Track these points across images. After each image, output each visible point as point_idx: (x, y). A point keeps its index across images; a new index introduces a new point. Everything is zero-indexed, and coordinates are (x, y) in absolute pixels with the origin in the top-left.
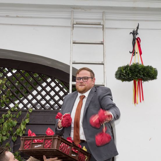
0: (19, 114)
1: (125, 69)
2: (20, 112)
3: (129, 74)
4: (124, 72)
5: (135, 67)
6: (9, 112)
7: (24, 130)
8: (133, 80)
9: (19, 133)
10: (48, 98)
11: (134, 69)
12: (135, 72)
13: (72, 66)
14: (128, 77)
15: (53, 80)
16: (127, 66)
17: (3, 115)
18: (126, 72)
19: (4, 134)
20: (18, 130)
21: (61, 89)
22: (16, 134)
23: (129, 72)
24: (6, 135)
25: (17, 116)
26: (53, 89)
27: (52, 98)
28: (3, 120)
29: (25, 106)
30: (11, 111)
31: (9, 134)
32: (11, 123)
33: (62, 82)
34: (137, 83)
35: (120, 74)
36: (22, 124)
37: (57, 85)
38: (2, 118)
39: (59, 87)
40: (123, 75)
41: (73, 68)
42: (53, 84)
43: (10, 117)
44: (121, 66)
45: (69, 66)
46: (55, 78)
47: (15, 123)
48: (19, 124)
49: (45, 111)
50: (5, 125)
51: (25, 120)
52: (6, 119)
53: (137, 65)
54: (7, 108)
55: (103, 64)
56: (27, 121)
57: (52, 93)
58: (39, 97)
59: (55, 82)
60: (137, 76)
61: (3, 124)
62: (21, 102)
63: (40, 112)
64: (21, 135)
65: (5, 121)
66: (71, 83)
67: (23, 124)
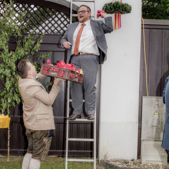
0: (36, 37)
1: (110, 5)
2: (37, 35)
3: (112, 9)
4: (109, 7)
5: (117, 4)
6: (29, 35)
7: (39, 47)
8: (114, 13)
9: (36, 49)
10: (56, 25)
11: (116, 6)
12: (117, 7)
13: (72, 2)
14: (111, 11)
15: (60, 13)
16: (111, 3)
17: (25, 37)
18: (110, 7)
19: (26, 50)
20: (35, 47)
21: (65, 20)
22: (34, 50)
23: (113, 8)
24: (27, 51)
25: (35, 38)
26: (59, 19)
27: (59, 25)
28: (25, 40)
29: (40, 31)
30: (31, 35)
31: (29, 50)
32: (31, 43)
33: (66, 14)
34: (117, 15)
35: (106, 9)
36: (37, 43)
37: (62, 16)
38: (25, 39)
39: (64, 18)
40: (108, 9)
41: (73, 4)
42: (60, 16)
43: (30, 38)
44: (107, 3)
45: (70, 3)
46: (61, 12)
47: (33, 42)
48: (35, 43)
49: (54, 34)
50: (27, 43)
51: (39, 40)
52: (27, 40)
53: (118, 3)
54: (28, 32)
55: (94, 2)
56: (41, 41)
57: (59, 22)
58: (50, 25)
59: (61, 15)
60: (117, 10)
61: (25, 43)
62: (37, 28)
63: (51, 36)
64: (37, 51)
65: (26, 41)
66: (71, 15)
67: (39, 43)
